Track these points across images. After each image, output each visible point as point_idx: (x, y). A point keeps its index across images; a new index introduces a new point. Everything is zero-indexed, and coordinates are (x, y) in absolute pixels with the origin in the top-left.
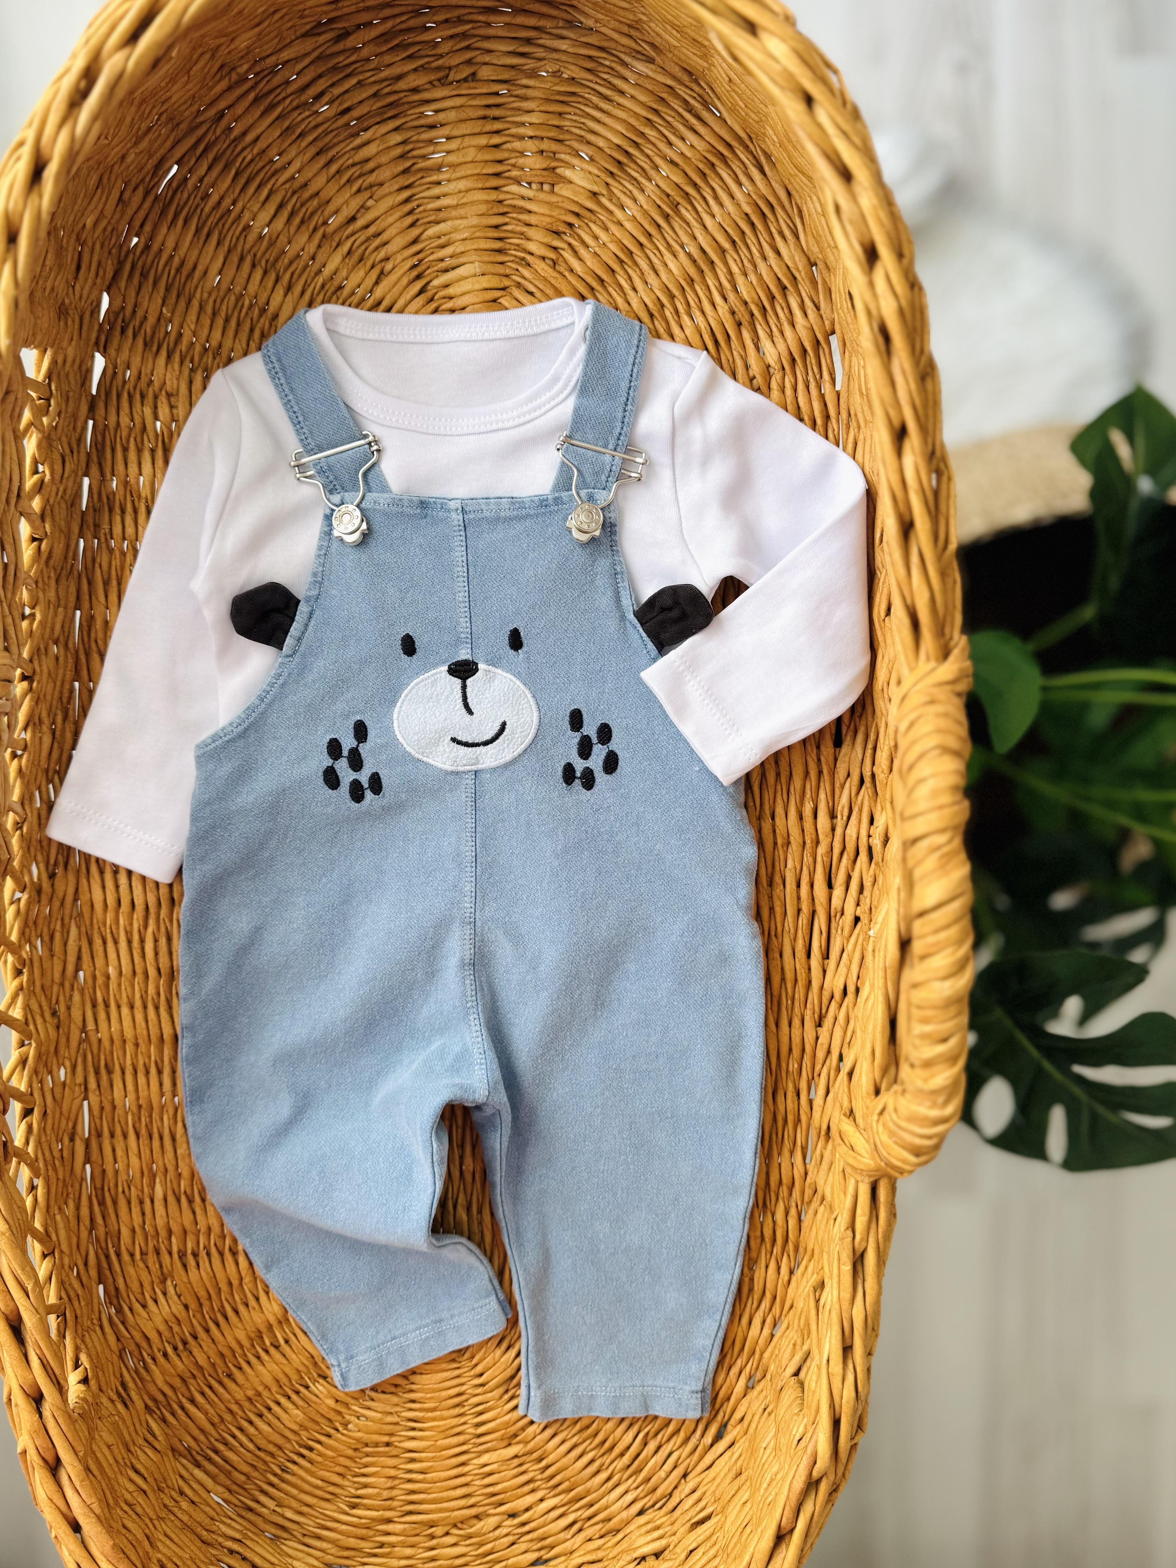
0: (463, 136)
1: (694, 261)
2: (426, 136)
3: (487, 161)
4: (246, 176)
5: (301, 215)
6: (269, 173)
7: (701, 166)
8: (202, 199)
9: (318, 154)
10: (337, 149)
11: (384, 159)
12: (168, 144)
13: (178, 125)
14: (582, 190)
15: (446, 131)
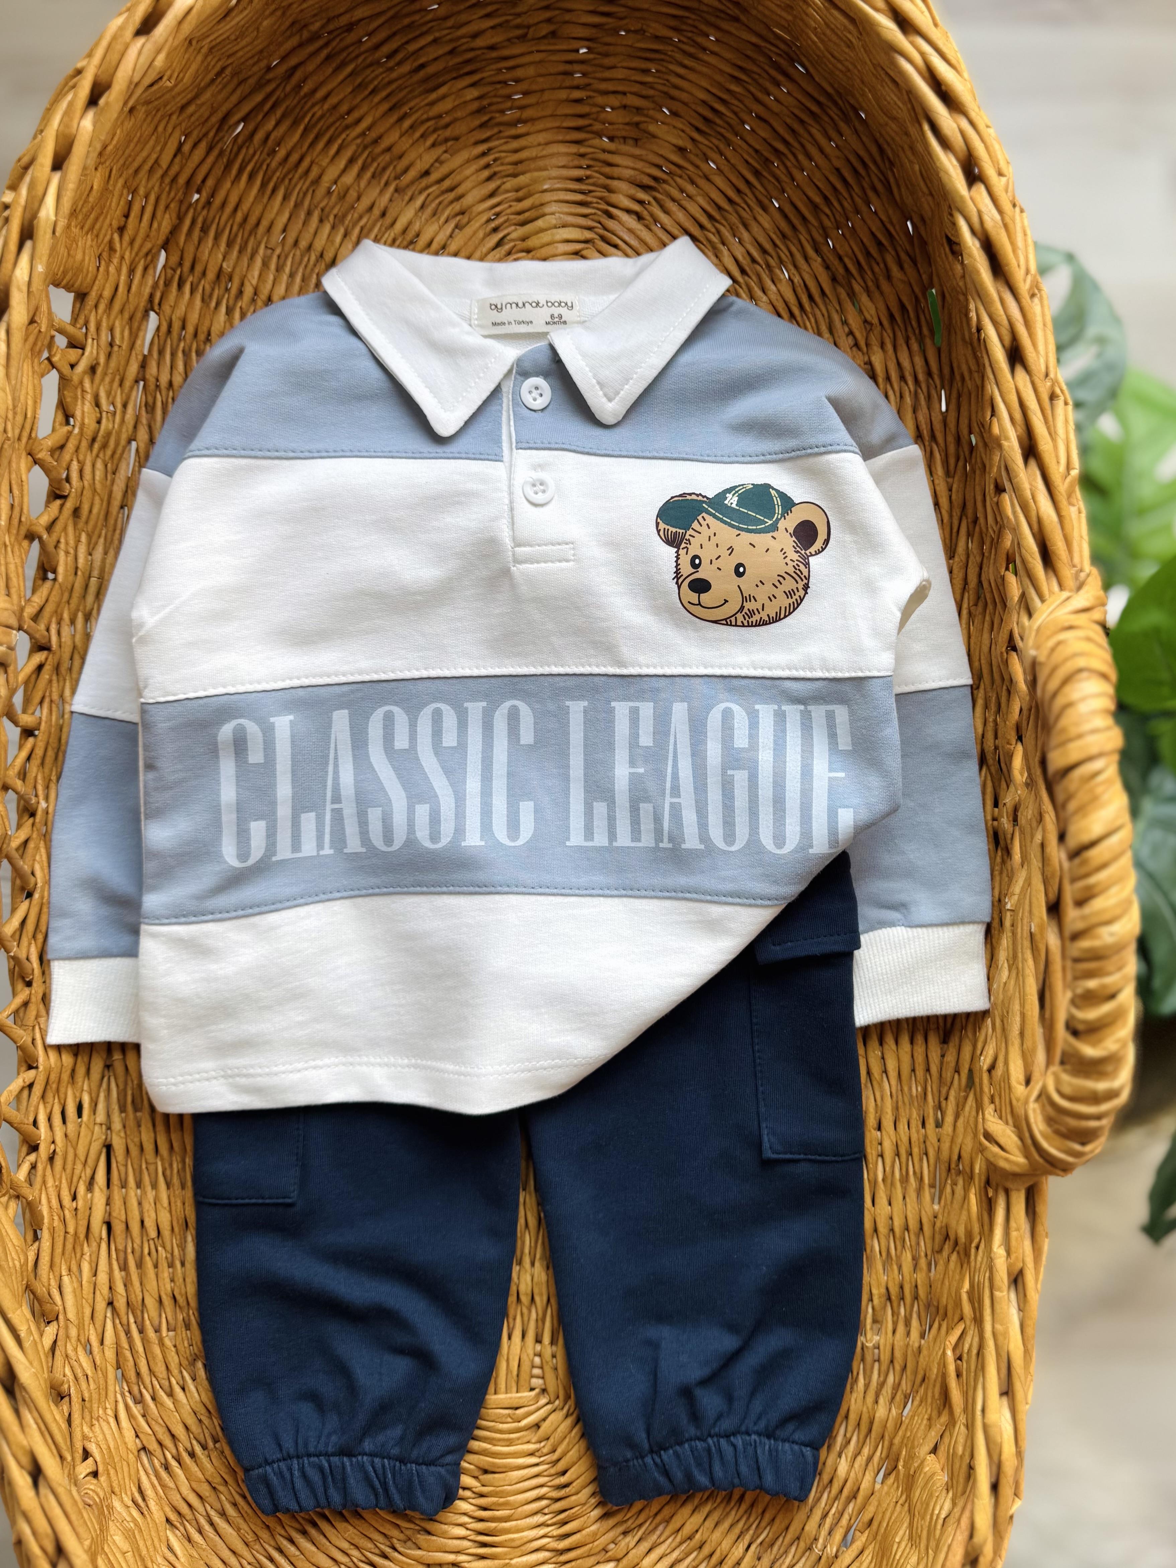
0: (543, 91)
1: (786, 217)
2: (505, 91)
3: (566, 115)
4: (315, 131)
5: (372, 169)
6: (340, 129)
7: (789, 121)
8: (268, 155)
9: (391, 109)
10: (412, 104)
11: (459, 114)
12: (234, 99)
13: (244, 80)
14: (667, 144)
15: (524, 86)
